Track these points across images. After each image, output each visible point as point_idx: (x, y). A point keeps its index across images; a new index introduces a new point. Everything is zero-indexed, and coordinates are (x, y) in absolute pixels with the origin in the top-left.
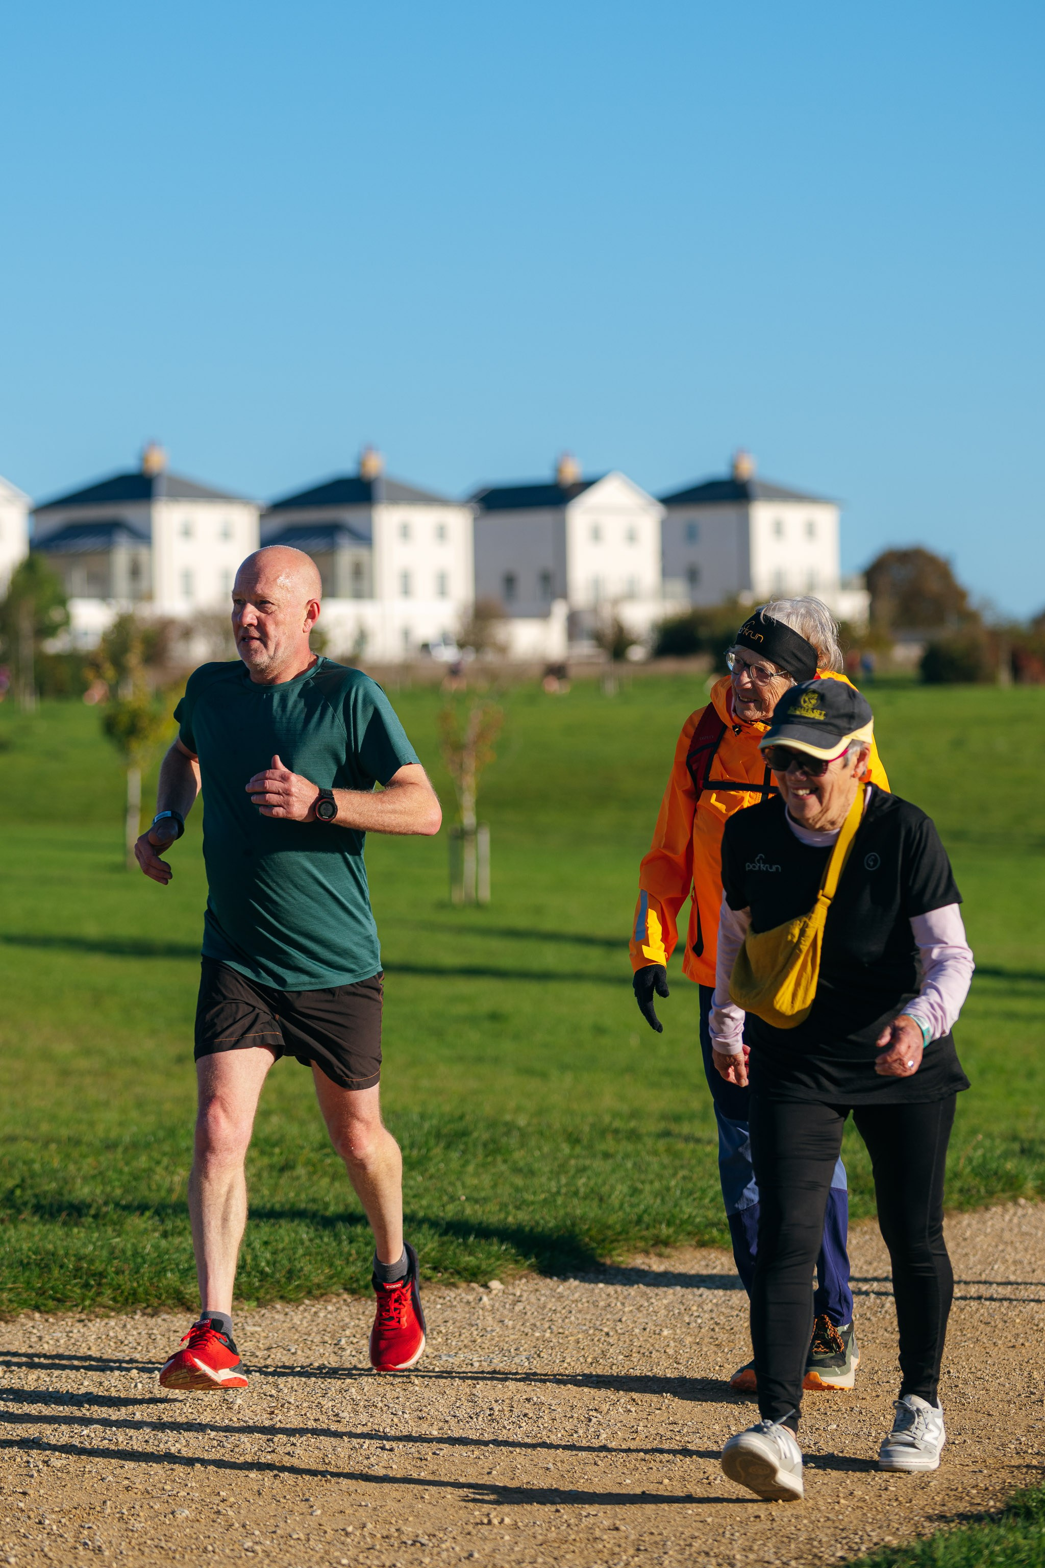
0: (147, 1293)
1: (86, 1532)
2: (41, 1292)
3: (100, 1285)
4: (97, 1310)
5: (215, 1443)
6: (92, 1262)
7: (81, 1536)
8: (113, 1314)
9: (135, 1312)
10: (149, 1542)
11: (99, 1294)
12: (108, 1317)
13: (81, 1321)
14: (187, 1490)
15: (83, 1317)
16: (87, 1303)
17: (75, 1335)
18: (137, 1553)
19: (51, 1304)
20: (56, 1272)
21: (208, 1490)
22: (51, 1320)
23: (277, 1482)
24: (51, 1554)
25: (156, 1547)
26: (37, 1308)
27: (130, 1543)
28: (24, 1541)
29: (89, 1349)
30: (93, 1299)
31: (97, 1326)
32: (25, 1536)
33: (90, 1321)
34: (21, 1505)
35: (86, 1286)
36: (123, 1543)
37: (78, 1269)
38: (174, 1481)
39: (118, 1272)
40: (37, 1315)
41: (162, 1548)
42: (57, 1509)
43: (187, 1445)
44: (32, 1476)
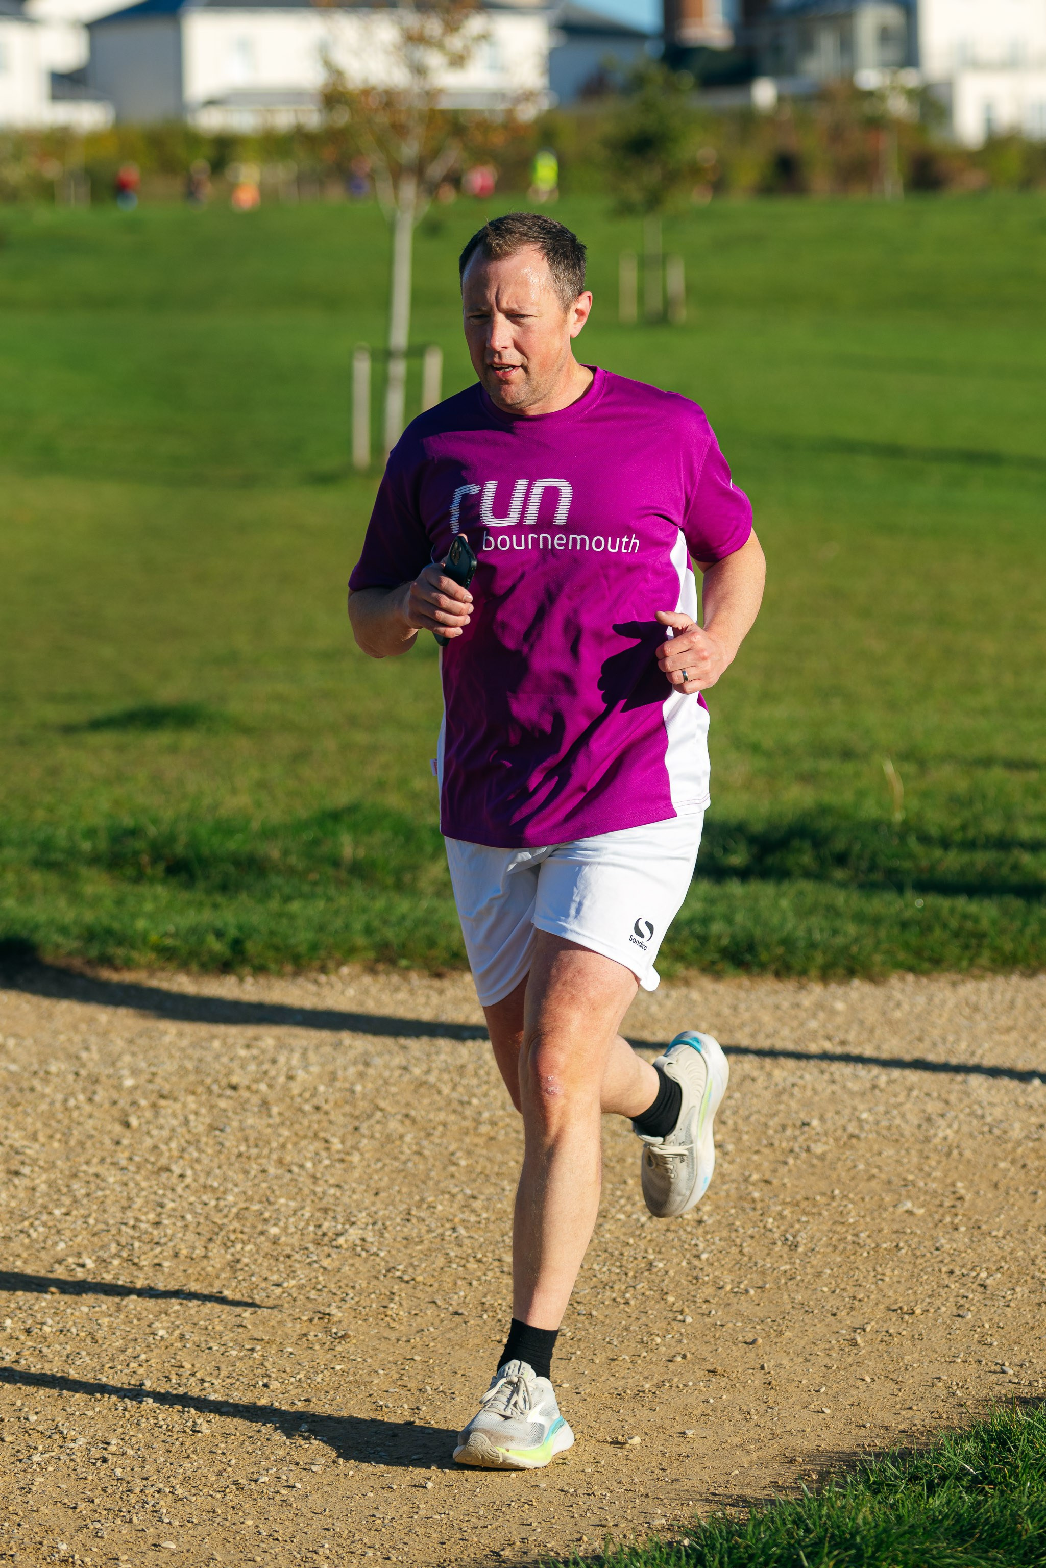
0: (1026, 953)
1: (797, 1226)
2: (918, 953)
3: (979, 946)
4: (976, 972)
5: (986, 1129)
6: (976, 920)
7: (791, 1230)
8: (989, 974)
9: (1011, 972)
10: (850, 1238)
11: (978, 954)
12: (981, 978)
13: (954, 984)
14: (928, 1180)
15: (960, 977)
16: (965, 963)
17: (937, 1000)
18: (830, 1249)
19: (926, 965)
20: (938, 932)
21: (949, 1181)
22: (924, 981)
23: (1023, 1172)
24: (746, 1250)
25: (854, 1242)
26: (911, 969)
27: (831, 1238)
28: (733, 1235)
29: (940, 1016)
30: (972, 961)
31: (968, 989)
32: (736, 1230)
33: (963, 981)
34: (756, 1195)
35: (966, 947)
36: (825, 1239)
37: (961, 928)
38: (921, 1170)
39: (1002, 932)
40: (910, 978)
41: (858, 1244)
42: (788, 1200)
43: (957, 1132)
44: (786, 1163)
